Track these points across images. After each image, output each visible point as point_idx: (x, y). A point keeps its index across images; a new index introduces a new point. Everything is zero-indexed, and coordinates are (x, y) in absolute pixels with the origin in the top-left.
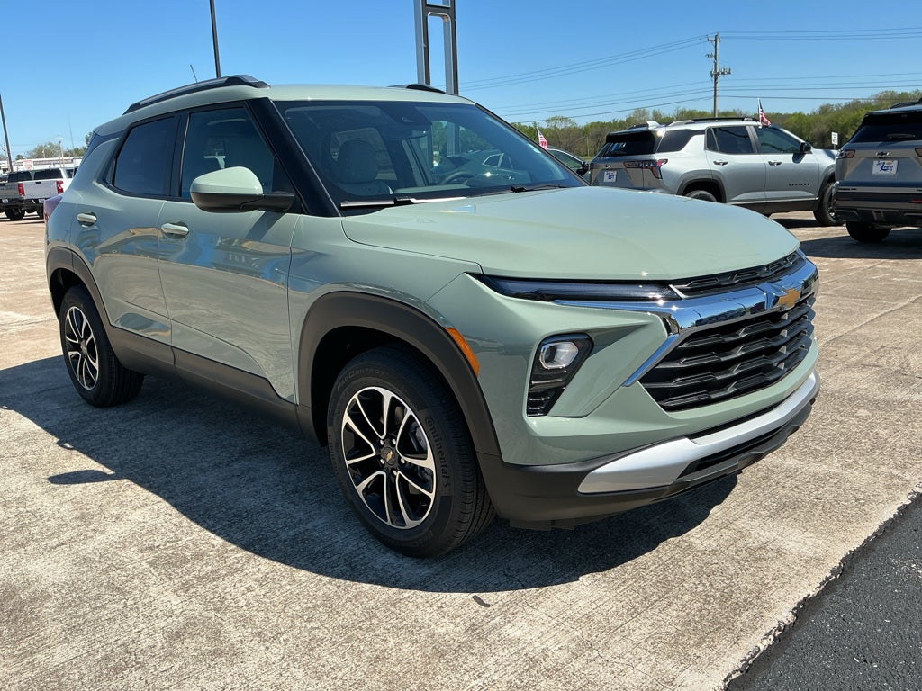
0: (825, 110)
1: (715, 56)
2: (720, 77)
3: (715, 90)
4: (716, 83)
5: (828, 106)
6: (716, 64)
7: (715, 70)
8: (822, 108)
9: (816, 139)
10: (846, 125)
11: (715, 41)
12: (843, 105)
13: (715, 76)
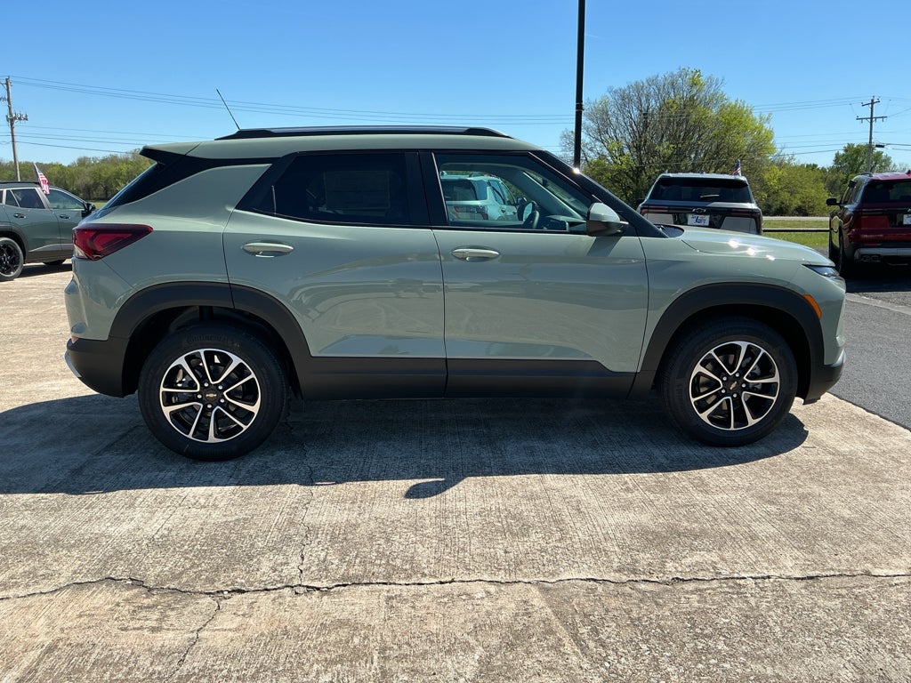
0: (83, 162)
1: (8, 100)
2: (16, 123)
3: (13, 136)
4: (12, 128)
5: (85, 158)
6: (10, 109)
7: (11, 114)
8: (80, 160)
9: (81, 189)
10: (109, 178)
11: (7, 84)
12: (101, 158)
13: (11, 121)
